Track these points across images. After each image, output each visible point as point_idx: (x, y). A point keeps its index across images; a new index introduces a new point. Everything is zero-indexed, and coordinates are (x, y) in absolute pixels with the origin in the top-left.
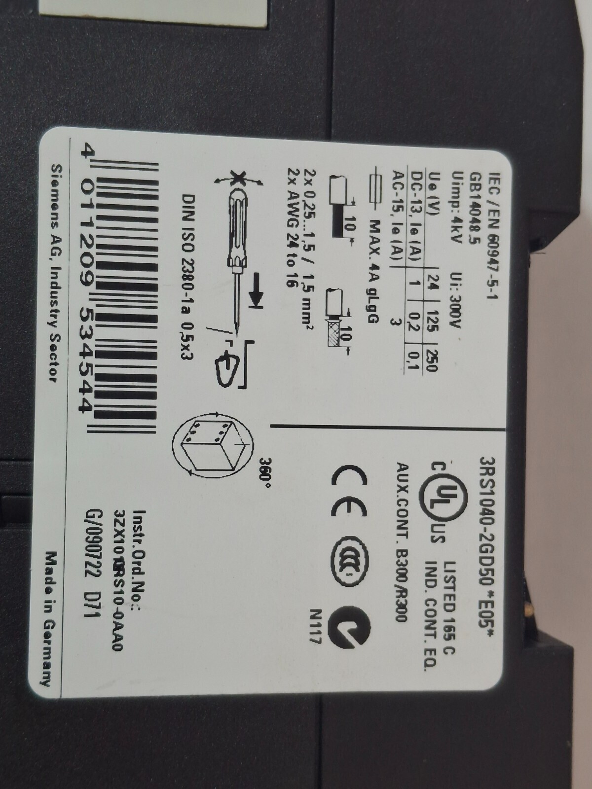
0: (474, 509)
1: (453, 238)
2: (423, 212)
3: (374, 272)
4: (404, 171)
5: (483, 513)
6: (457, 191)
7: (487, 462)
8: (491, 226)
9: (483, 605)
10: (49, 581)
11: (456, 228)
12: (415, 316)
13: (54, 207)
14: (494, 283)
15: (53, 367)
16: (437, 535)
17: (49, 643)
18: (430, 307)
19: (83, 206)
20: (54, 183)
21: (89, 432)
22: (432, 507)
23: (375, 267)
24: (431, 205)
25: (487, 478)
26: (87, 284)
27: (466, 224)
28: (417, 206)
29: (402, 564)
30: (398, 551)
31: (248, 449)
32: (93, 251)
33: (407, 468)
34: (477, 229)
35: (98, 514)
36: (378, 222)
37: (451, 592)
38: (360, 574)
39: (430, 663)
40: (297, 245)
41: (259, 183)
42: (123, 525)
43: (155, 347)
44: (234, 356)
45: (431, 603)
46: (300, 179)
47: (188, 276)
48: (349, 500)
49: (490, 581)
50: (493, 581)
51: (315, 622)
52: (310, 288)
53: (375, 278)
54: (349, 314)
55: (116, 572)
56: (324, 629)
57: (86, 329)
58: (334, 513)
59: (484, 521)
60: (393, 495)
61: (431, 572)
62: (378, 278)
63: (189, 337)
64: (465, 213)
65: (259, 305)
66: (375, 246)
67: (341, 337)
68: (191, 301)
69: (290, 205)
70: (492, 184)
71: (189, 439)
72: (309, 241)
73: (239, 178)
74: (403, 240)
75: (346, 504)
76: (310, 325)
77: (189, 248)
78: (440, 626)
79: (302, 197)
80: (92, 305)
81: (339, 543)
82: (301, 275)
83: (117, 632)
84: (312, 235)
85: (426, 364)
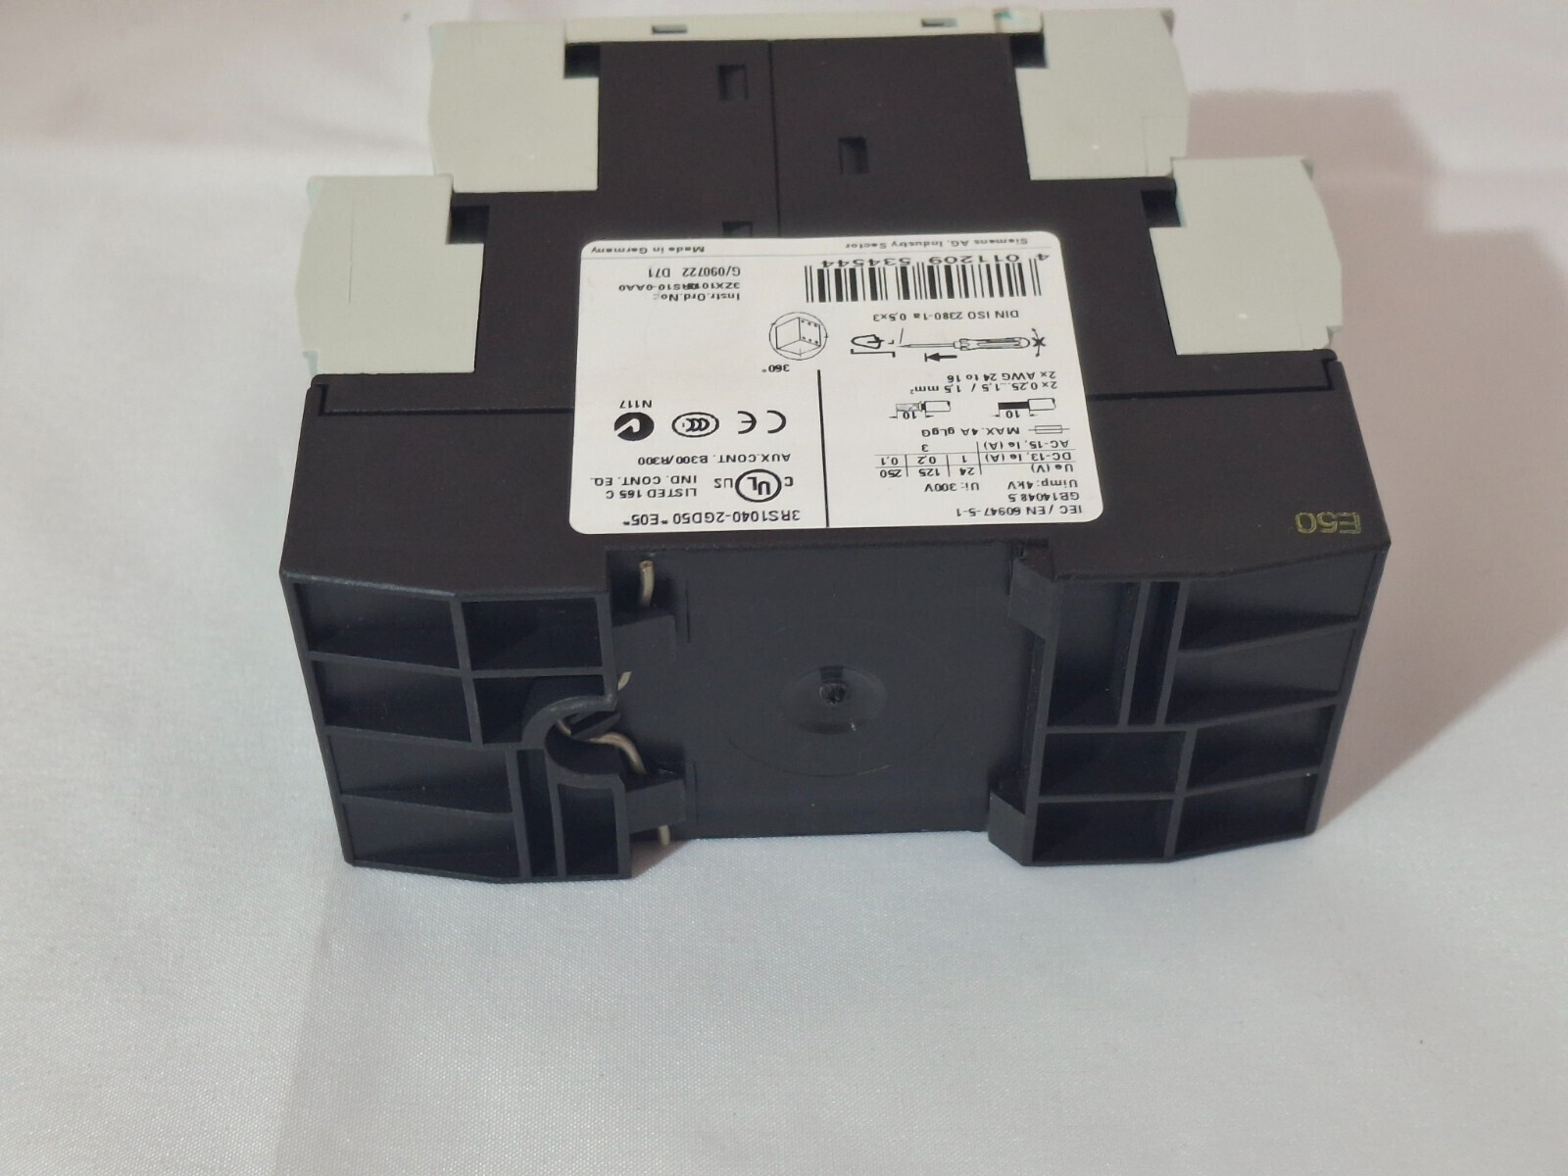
0: (749, 508)
1: (1012, 483)
2: (1033, 461)
3: (970, 432)
4: (1069, 447)
5: (744, 514)
6: (1057, 484)
7: (794, 515)
8: (1028, 509)
9: (654, 517)
11: (1022, 484)
12: (933, 460)
13: (992, 241)
14: (973, 513)
16: (722, 483)
18: (943, 470)
19: (996, 257)
21: (806, 267)
22: (749, 478)
23: (975, 432)
25: (780, 515)
26: (931, 261)
27: (1027, 491)
30: (706, 456)
31: (798, 357)
32: (959, 263)
33: (786, 459)
37: (667, 493)
38: (684, 432)
40: (986, 380)
41: (1038, 355)
43: (882, 298)
44: (879, 345)
45: (656, 480)
46: (1047, 379)
48: (753, 422)
49: (677, 520)
51: (640, 403)
52: (949, 390)
54: (928, 416)
55: (686, 285)
56: (633, 410)
57: (893, 262)
58: (740, 412)
59: (737, 515)
61: (684, 479)
62: (965, 434)
63: (893, 319)
64: (1037, 490)
65: (929, 360)
66: (995, 431)
67: (905, 412)
68: (925, 318)
69: (1021, 374)
70: (1069, 508)
71: (803, 322)
72: (992, 388)
73: (1039, 342)
74: (1004, 450)
75: (750, 419)
76: (914, 391)
78: (634, 487)
79: (1031, 381)
80: (913, 263)
81: (713, 417)
82: (959, 384)
84: (998, 390)
85: (887, 470)
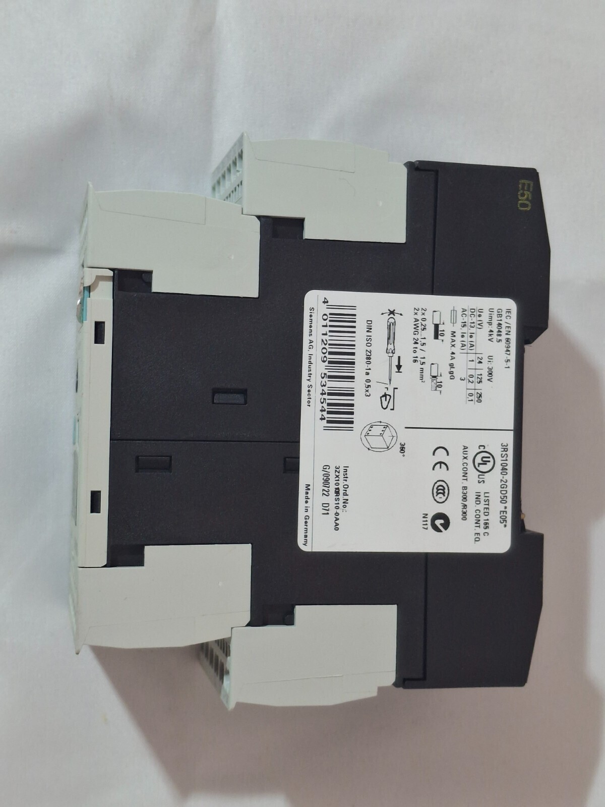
0: (498, 467)
1: (489, 340)
2: (475, 328)
3: (453, 355)
4: (467, 309)
5: (502, 470)
6: (491, 318)
7: (504, 446)
8: (507, 334)
9: (502, 513)
10: (307, 498)
11: (490, 335)
12: (471, 376)
13: (311, 327)
14: (508, 361)
15: (309, 400)
16: (481, 480)
17: (307, 526)
18: (479, 372)
19: (323, 326)
20: (311, 316)
21: (324, 429)
22: (479, 466)
23: (453, 353)
24: (479, 324)
25: (504, 453)
26: (324, 361)
27: (495, 333)
28: (473, 325)
29: (464, 493)
30: (463, 487)
31: (395, 438)
32: (327, 346)
33: (467, 448)
34: (500, 335)
35: (328, 467)
36: (455, 332)
37: (487, 506)
38: (445, 498)
39: (477, 540)
40: (417, 343)
41: (401, 315)
42: (339, 473)
43: (353, 391)
44: (388, 395)
45: (478, 512)
46: (420, 312)
47: (369, 358)
48: (441, 463)
49: (505, 502)
50: (506, 502)
51: (425, 519)
52: (423, 363)
53: (453, 358)
54: (441, 375)
55: (336, 494)
56: (429, 523)
57: (324, 383)
58: (433, 469)
59: (503, 473)
60: (461, 461)
61: (478, 498)
62: (454, 358)
63: (369, 386)
64: (495, 328)
65: (400, 371)
66: (453, 343)
67: (437, 386)
69: (415, 325)
70: (507, 314)
71: (368, 434)
72: (424, 341)
73: (392, 312)
74: (466, 341)
75: (439, 465)
76: (423, 380)
77: (369, 345)
78: (482, 523)
79: (420, 321)
80: (326, 371)
81: (436, 483)
82: (419, 357)
83: (336, 522)
84: (425, 338)
85: (477, 399)
